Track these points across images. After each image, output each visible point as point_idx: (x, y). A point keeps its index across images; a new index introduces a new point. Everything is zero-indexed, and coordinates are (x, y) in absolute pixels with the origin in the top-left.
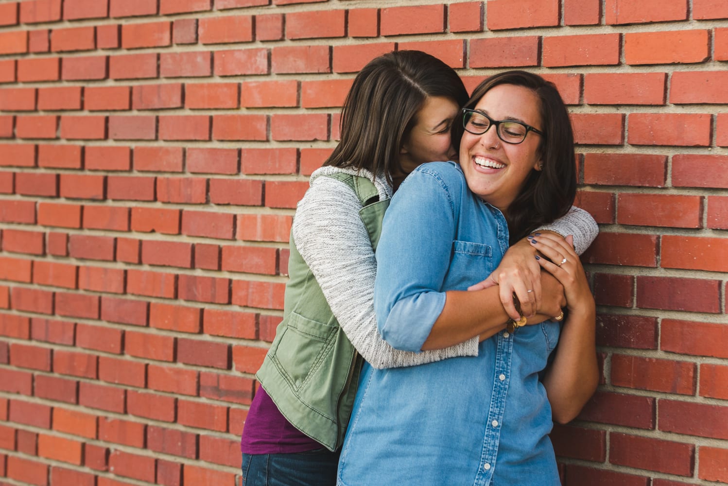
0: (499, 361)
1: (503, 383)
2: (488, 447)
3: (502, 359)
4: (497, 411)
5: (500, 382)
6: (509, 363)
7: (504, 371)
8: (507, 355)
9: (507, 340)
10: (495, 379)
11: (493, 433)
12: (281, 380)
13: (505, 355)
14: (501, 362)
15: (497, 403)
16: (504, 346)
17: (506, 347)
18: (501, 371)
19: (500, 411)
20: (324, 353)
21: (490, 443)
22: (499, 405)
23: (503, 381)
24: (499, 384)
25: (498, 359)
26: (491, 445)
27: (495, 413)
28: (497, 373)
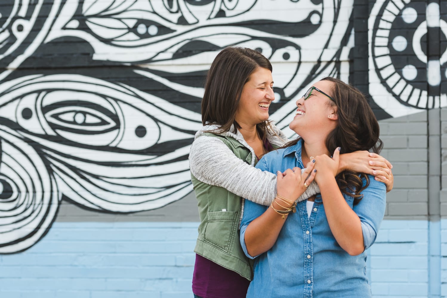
0: (306, 248)
1: (310, 259)
2: (307, 294)
3: (307, 246)
4: (308, 275)
5: (308, 260)
6: (312, 248)
7: (309, 253)
8: (310, 244)
9: (309, 235)
10: (305, 258)
11: (309, 287)
12: (214, 249)
13: (309, 243)
14: (307, 248)
15: (308, 271)
16: (307, 239)
17: (308, 239)
18: (308, 253)
19: (310, 274)
20: (235, 227)
21: (307, 292)
22: (309, 271)
23: (309, 259)
24: (308, 261)
25: (305, 247)
26: (308, 293)
27: (308, 277)
28: (306, 255)
